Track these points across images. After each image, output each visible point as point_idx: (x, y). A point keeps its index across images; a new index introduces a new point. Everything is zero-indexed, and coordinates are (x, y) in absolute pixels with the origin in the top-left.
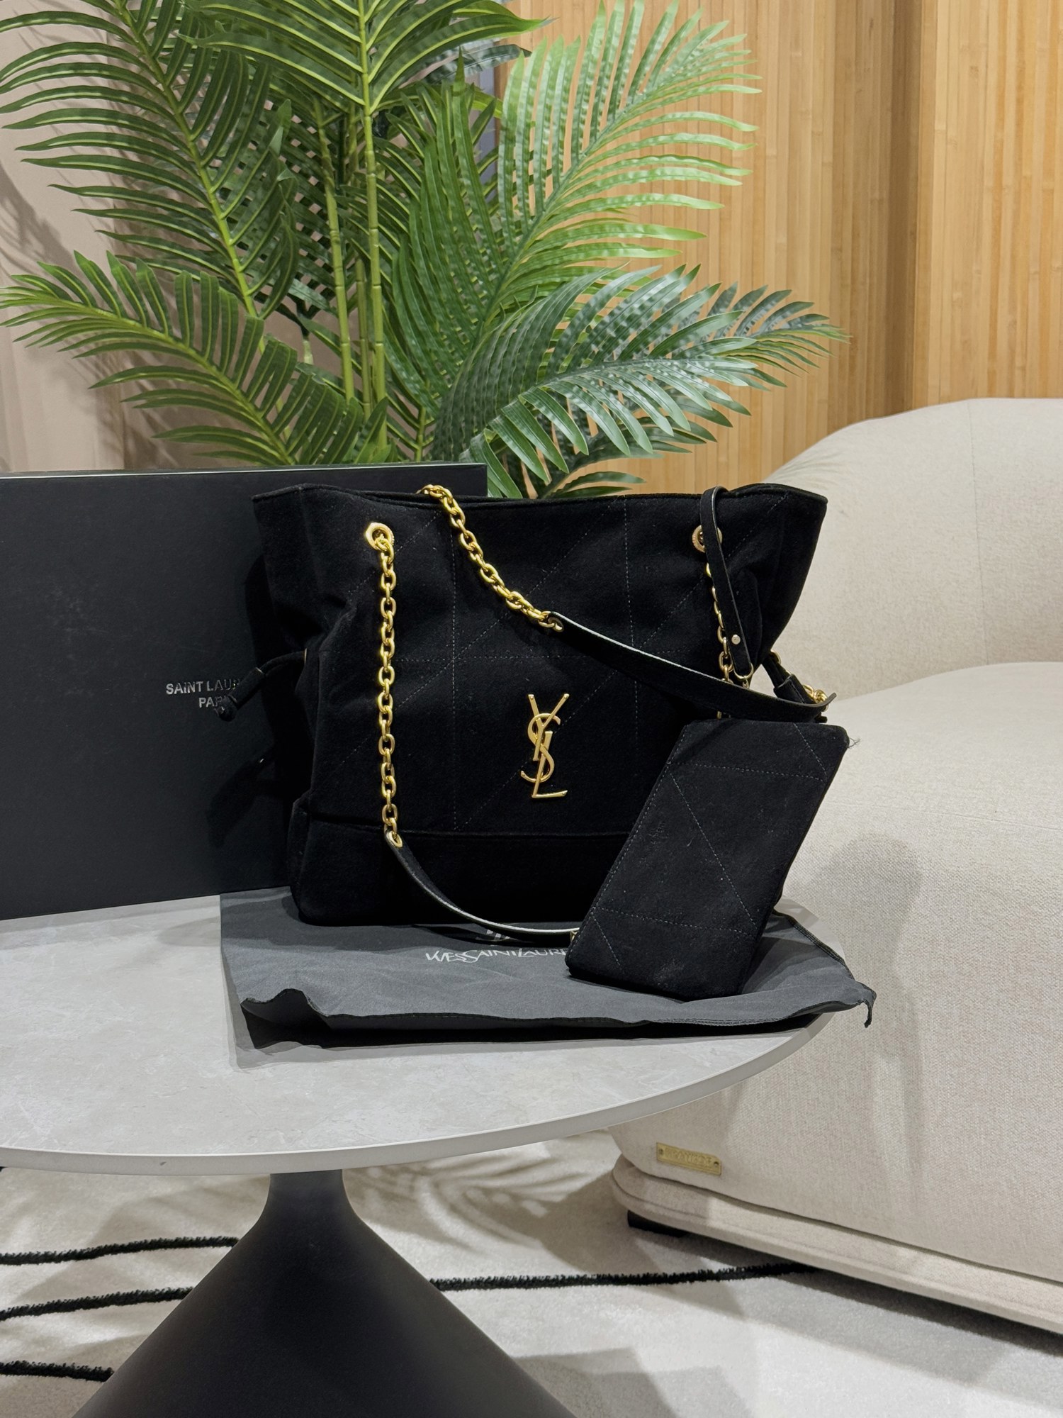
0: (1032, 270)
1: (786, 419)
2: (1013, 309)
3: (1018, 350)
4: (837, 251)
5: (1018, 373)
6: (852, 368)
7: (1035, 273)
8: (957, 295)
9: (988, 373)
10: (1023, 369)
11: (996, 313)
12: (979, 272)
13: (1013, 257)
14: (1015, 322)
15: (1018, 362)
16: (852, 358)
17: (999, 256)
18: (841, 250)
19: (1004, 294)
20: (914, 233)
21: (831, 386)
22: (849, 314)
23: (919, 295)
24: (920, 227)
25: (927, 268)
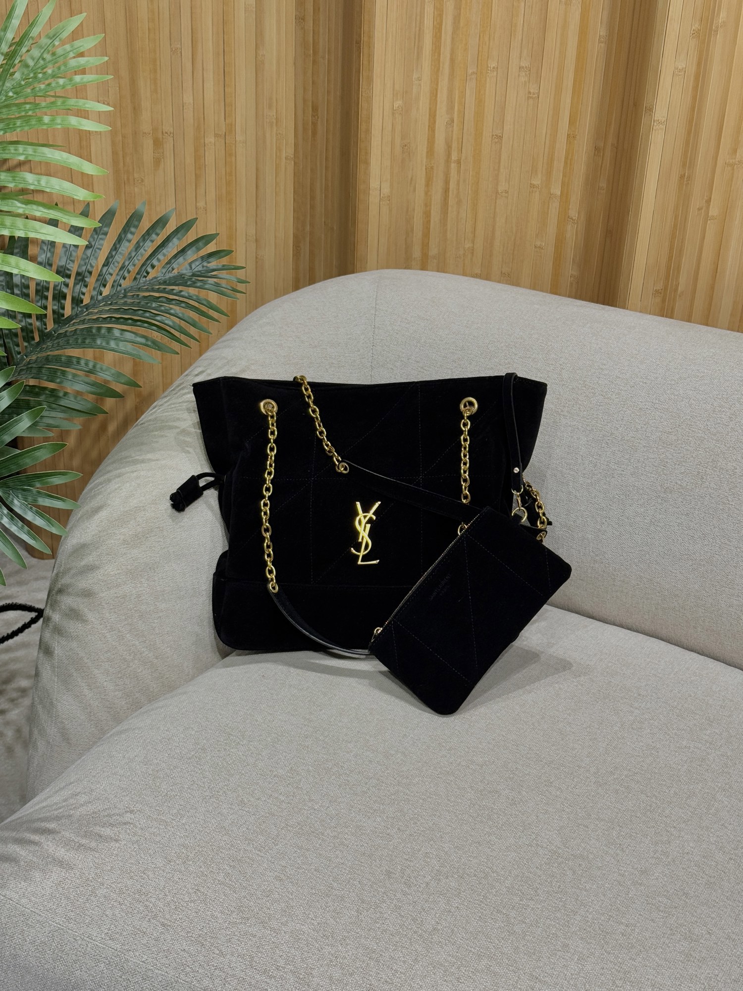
0: (470, 71)
1: (257, 170)
2: (450, 108)
3: (455, 145)
4: (300, 19)
5: (453, 166)
6: (314, 133)
7: (473, 73)
8: (398, 103)
9: (426, 169)
10: (459, 162)
11: (435, 116)
12: (419, 79)
13: (452, 60)
14: (453, 121)
15: (454, 157)
16: (314, 124)
17: (439, 61)
18: (303, 19)
19: (443, 96)
20: (358, 42)
21: (296, 145)
22: (311, 82)
23: (363, 104)
24: (364, 39)
25: (370, 80)
